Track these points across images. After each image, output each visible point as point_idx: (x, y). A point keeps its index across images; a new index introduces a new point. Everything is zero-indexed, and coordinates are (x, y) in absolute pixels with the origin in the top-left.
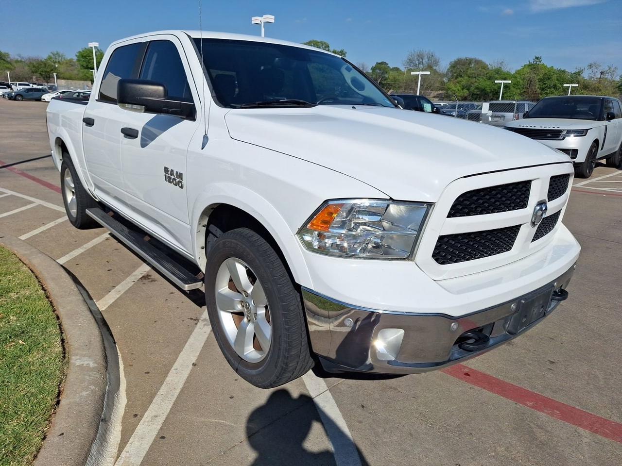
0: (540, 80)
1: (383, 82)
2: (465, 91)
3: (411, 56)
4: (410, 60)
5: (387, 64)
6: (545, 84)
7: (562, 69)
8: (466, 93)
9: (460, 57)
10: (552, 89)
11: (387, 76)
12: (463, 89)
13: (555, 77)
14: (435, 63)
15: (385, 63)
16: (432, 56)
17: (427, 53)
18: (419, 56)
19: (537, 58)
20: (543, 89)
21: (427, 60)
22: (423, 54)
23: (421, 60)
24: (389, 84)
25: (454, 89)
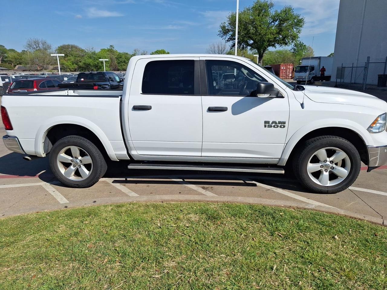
0: (117, 58)
1: (5, 60)
2: (75, 65)
3: (29, 42)
4: (29, 44)
5: (4, 47)
6: (119, 60)
7: (126, 52)
8: (76, 66)
9: (64, 44)
10: (124, 63)
11: (6, 55)
12: (73, 64)
13: (123, 57)
14: (49, 47)
15: (2, 46)
16: (45, 42)
17: (40, 40)
18: (35, 42)
19: (111, 46)
20: (119, 63)
21: (42, 45)
22: (38, 41)
23: (37, 45)
24: (10, 61)
25: (67, 64)
